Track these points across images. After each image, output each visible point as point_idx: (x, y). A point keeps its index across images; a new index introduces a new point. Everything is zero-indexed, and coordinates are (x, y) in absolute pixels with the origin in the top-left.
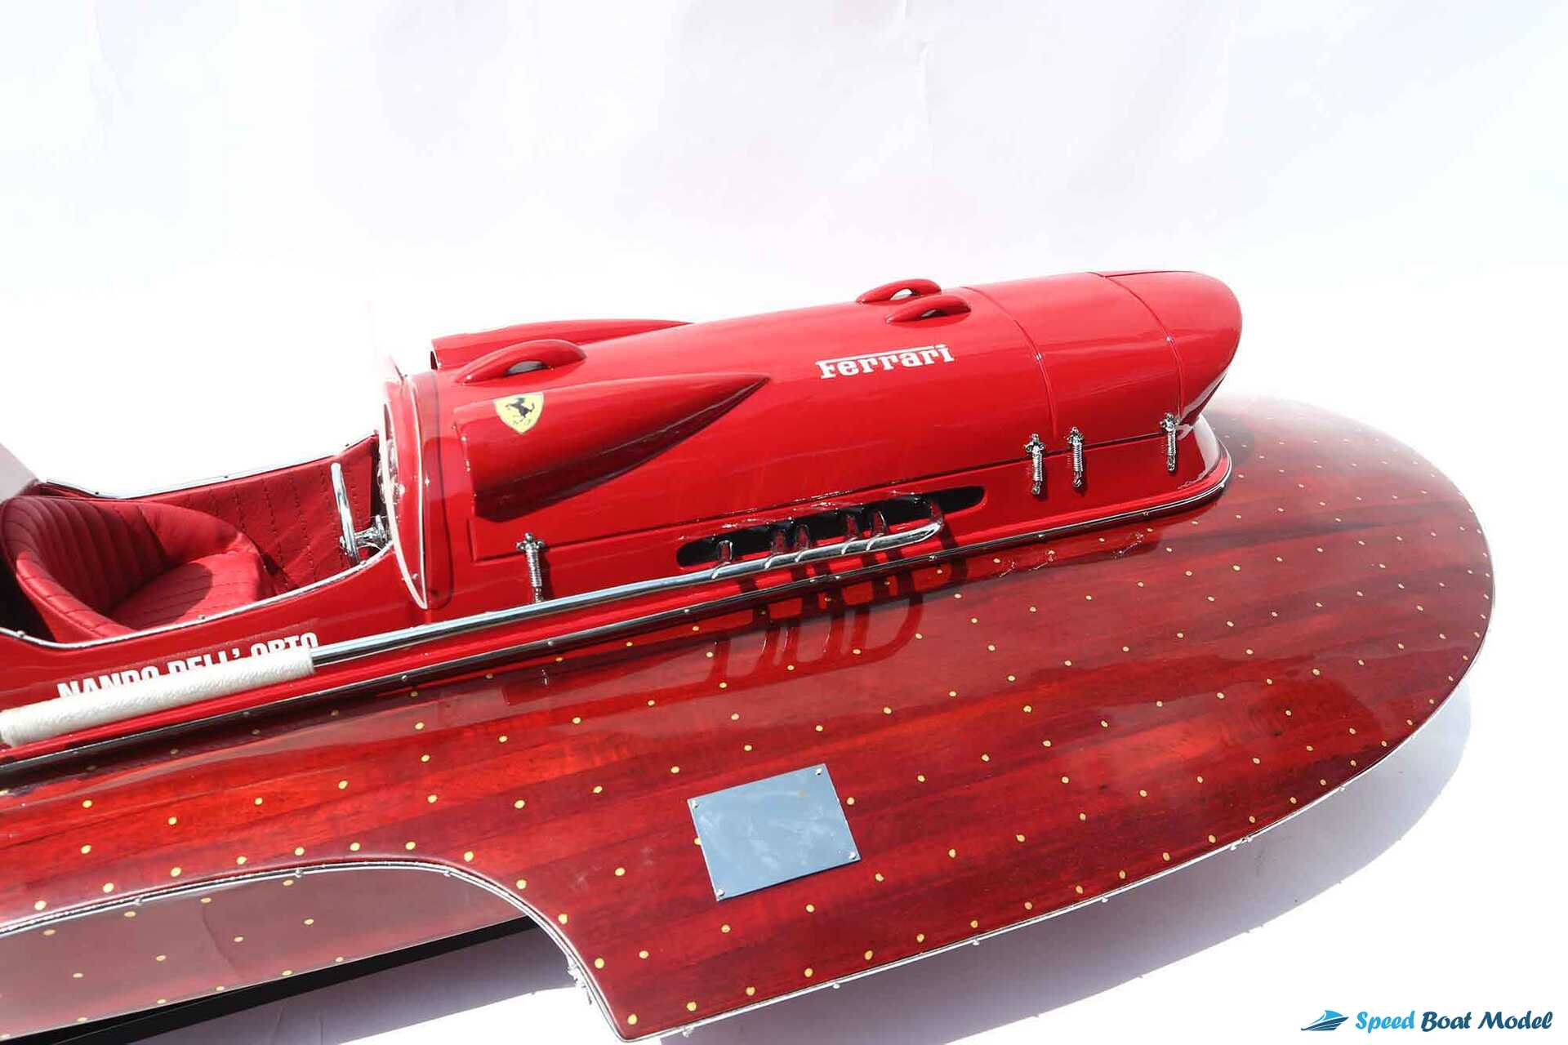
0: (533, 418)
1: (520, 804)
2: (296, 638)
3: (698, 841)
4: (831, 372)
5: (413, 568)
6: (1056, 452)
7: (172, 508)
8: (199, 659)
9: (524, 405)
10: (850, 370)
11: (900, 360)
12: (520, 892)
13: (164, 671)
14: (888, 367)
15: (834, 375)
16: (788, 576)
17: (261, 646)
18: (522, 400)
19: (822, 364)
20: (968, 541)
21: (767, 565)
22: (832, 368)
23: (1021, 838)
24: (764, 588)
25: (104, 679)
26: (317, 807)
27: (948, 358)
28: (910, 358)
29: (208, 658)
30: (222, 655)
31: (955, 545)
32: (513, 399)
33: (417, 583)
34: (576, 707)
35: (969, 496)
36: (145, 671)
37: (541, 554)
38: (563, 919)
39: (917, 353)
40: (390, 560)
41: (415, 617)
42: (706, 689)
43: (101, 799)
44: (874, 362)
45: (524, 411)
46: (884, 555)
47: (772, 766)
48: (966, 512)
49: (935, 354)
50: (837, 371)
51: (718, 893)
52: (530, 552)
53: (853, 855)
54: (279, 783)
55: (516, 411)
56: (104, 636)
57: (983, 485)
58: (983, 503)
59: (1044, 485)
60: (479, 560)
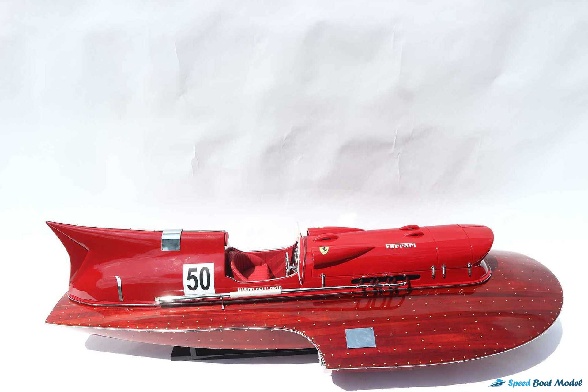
0: (326, 252)
1: (314, 324)
2: (278, 287)
3: (346, 337)
4: (388, 247)
5: (301, 277)
6: (438, 269)
7: (253, 255)
8: (261, 288)
9: (325, 249)
10: (392, 247)
11: (404, 246)
12: (312, 340)
13: (255, 289)
14: (401, 247)
15: (389, 248)
16: (373, 289)
17: (272, 287)
18: (325, 248)
19: (387, 245)
20: (413, 287)
21: (368, 287)
22: (389, 246)
23: (410, 350)
24: (367, 290)
25: (245, 289)
26: (279, 318)
27: (415, 246)
28: (406, 246)
29: (262, 288)
30: (265, 288)
31: (411, 287)
32: (323, 247)
33: (301, 280)
34: (327, 308)
35: (417, 277)
36: (252, 289)
37: (324, 278)
38: (319, 346)
39: (408, 244)
40: (297, 275)
41: (300, 287)
42: (353, 309)
43: (243, 310)
44: (398, 246)
45: (325, 250)
46: (394, 287)
47: (363, 326)
48: (416, 280)
49: (412, 245)
50: (389, 247)
51: (348, 347)
52: (323, 277)
53: (375, 346)
54: (272, 313)
55: (323, 250)
56: (245, 281)
57: (420, 274)
58: (420, 279)
59: (434, 276)
60: (313, 277)
